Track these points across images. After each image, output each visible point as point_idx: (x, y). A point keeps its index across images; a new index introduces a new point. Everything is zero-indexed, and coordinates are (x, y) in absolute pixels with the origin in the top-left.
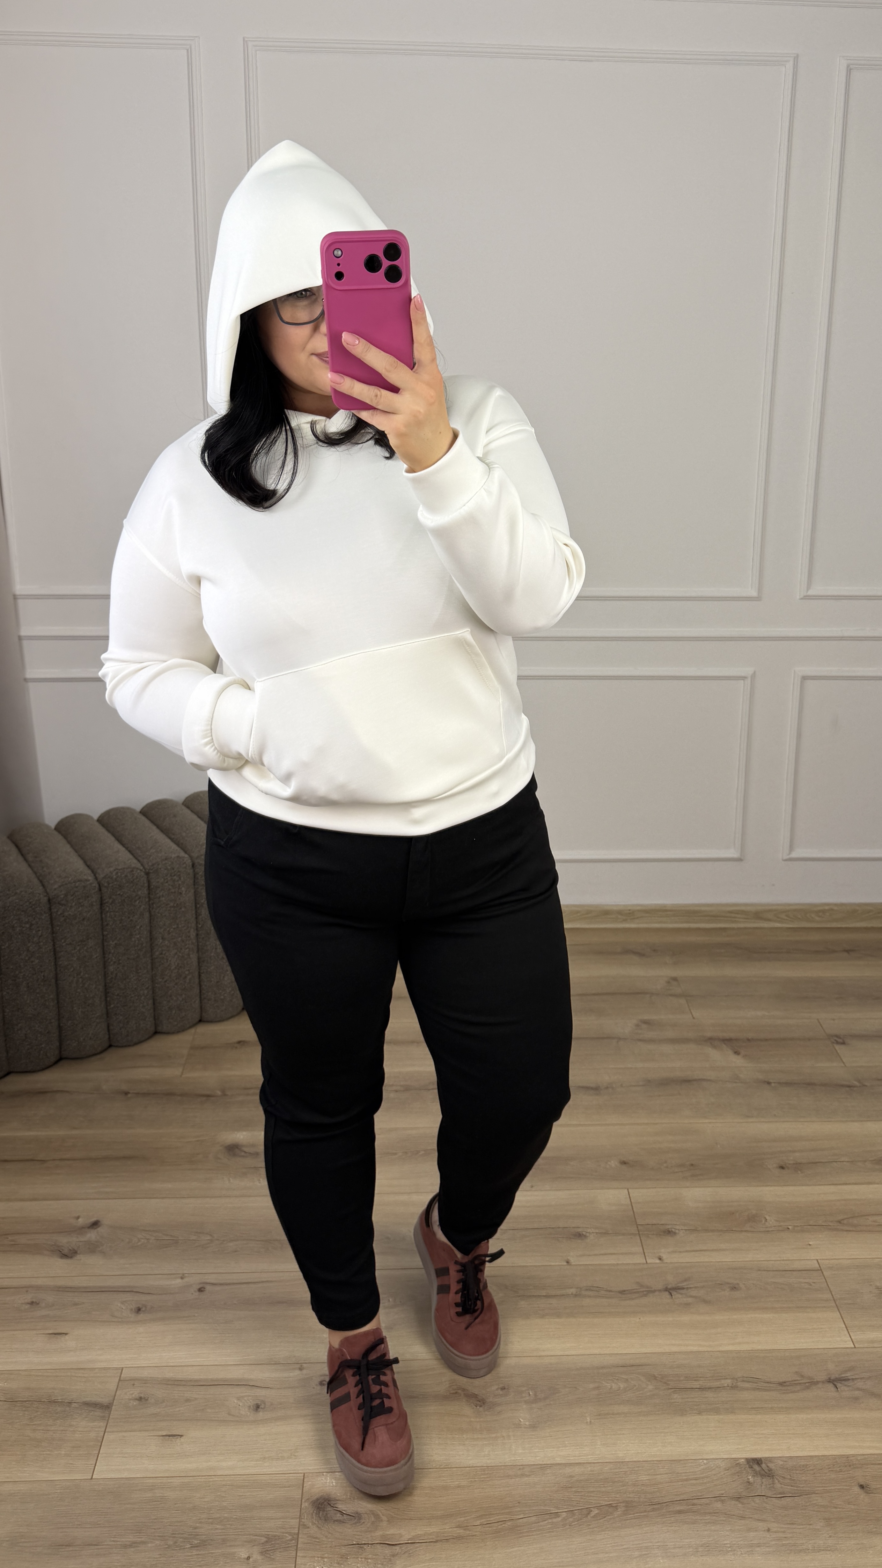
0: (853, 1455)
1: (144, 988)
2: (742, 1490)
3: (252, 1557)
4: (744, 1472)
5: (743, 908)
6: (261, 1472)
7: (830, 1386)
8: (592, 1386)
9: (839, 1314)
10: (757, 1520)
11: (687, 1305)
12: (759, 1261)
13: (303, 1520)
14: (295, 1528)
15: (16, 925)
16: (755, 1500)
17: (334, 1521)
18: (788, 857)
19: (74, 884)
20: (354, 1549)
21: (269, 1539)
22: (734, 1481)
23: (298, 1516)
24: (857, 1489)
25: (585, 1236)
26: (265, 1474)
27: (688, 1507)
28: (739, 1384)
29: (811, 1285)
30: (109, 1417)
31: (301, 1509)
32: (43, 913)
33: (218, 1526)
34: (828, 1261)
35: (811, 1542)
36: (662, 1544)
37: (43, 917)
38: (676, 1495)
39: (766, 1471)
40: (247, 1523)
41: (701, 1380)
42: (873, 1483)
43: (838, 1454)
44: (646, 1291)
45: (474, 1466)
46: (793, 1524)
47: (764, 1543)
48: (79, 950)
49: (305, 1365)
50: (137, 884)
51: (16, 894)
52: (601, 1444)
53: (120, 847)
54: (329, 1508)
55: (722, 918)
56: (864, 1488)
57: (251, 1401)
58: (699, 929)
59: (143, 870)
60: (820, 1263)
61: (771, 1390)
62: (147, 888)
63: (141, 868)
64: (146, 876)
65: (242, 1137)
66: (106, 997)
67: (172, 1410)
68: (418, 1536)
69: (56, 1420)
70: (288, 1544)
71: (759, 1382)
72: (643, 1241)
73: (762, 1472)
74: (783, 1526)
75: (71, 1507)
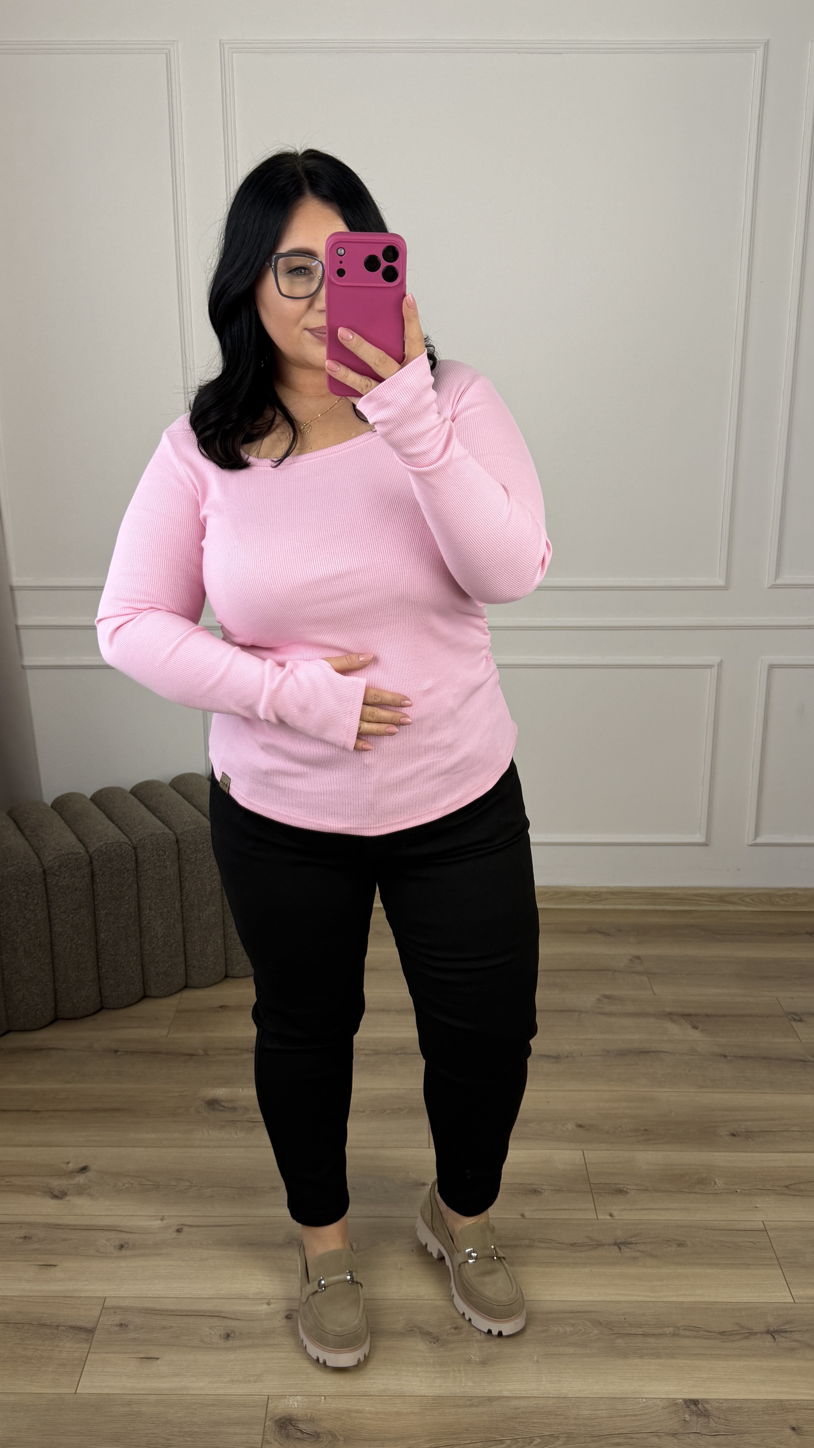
0: (787, 1400)
1: (132, 954)
2: (678, 1427)
4: (682, 1411)
5: (706, 891)
6: (229, 1393)
7: (768, 1337)
8: (540, 1328)
9: (781, 1271)
11: (635, 1258)
12: (707, 1220)
13: (266, 1437)
14: (259, 1443)
15: (13, 894)
16: (690, 1436)
17: (295, 1439)
18: (754, 842)
19: (67, 856)
22: (671, 1419)
23: (262, 1433)
24: (789, 1431)
25: (540, 1193)
26: (233, 1395)
27: (626, 1440)
28: (681, 1331)
29: (755, 1244)
30: (92, 1340)
31: (264, 1426)
32: (38, 882)
33: (189, 1439)
34: (772, 1223)
37: (39, 887)
38: (615, 1429)
39: (702, 1411)
41: (646, 1327)
42: (804, 1426)
43: (773, 1398)
44: (596, 1244)
45: (426, 1395)
48: (73, 918)
49: (272, 1301)
50: (125, 858)
51: (13, 864)
52: (546, 1381)
53: (110, 823)
54: (290, 1427)
55: (687, 901)
56: (795, 1430)
57: (222, 1330)
58: (664, 911)
59: (131, 845)
60: (765, 1225)
61: (712, 1339)
62: (135, 861)
63: (129, 843)
64: (133, 850)
65: (221, 1093)
66: (98, 962)
67: (149, 1336)
69: (44, 1340)
71: (699, 1331)
72: (595, 1199)
73: (698, 1412)
75: (56, 1417)
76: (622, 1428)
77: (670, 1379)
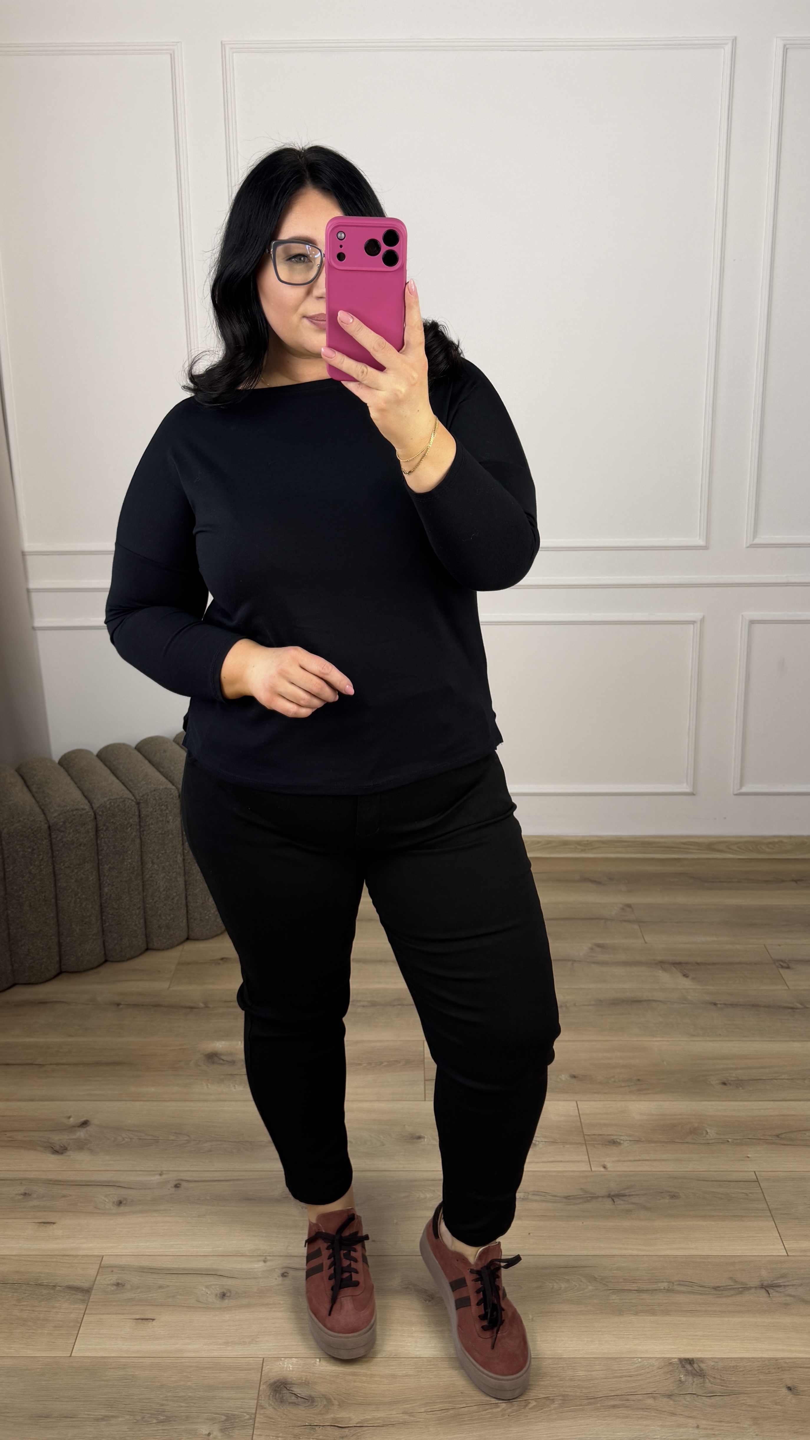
0: (782, 1358)
1: (136, 908)
2: (675, 1388)
3: (212, 1433)
4: (677, 1371)
5: (696, 840)
6: (223, 1355)
7: (763, 1292)
8: (535, 1285)
9: (774, 1223)
10: (687, 1417)
11: (629, 1211)
12: (700, 1171)
13: (260, 1401)
14: (253, 1408)
15: (19, 850)
16: (686, 1397)
17: (290, 1403)
18: (739, 792)
19: (71, 812)
20: (307, 1430)
21: (229, 1418)
22: (667, 1379)
23: (256, 1398)
24: (784, 1391)
26: (228, 1358)
27: (621, 1402)
28: (675, 1287)
30: (88, 1301)
31: (259, 1390)
32: (44, 838)
33: (182, 1404)
34: (765, 1173)
36: (596, 1437)
37: (44, 843)
38: (612, 1390)
39: (698, 1370)
40: (209, 1402)
41: (640, 1283)
42: (800, 1385)
43: (767, 1357)
44: (590, 1197)
46: (721, 1422)
48: (77, 873)
49: (269, 1258)
50: (128, 813)
51: (19, 821)
52: (541, 1340)
53: (114, 778)
54: (285, 1391)
55: (676, 849)
56: (791, 1390)
57: (218, 1289)
58: (653, 859)
59: (135, 800)
60: (757, 1175)
61: (707, 1294)
62: (138, 816)
63: (133, 798)
64: (137, 806)
65: (221, 1046)
66: (102, 916)
67: (146, 1296)
68: (366, 1420)
69: (41, 1301)
70: (246, 1423)
71: (693, 1286)
72: (589, 1150)
73: (694, 1372)
74: (712, 1423)
75: (50, 1382)
76: (618, 1389)
77: (665, 1337)
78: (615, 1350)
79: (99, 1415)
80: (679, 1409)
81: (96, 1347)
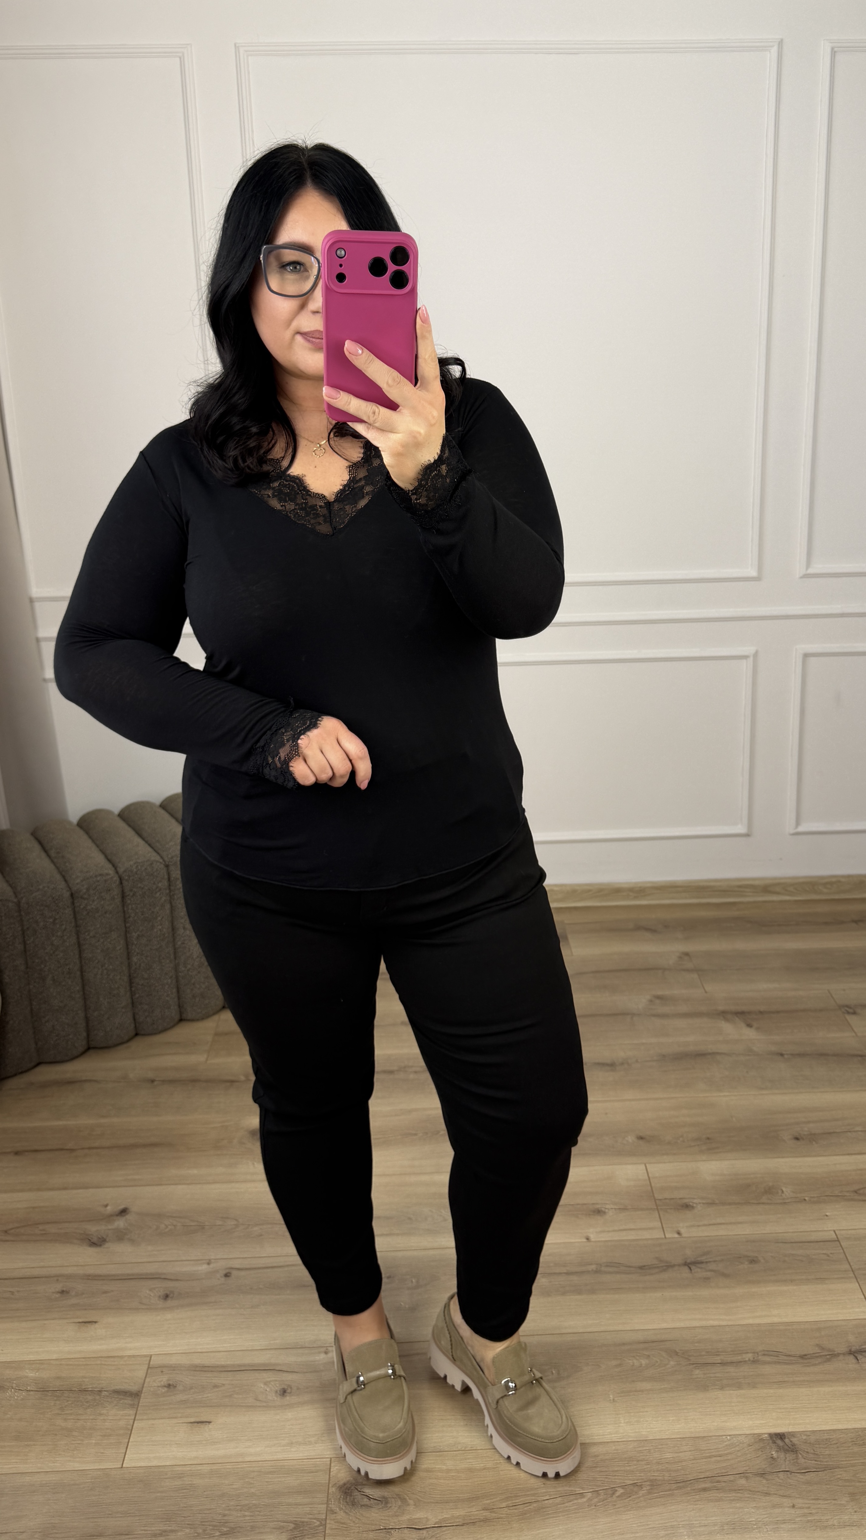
1: (167, 977)
2: (766, 1466)
4: (768, 1447)
5: (752, 882)
6: (288, 1457)
7: (851, 1358)
8: (614, 1363)
9: (858, 1285)
10: (782, 1496)
11: (707, 1279)
12: (778, 1233)
13: (330, 1506)
14: (322, 1514)
15: (40, 920)
16: (779, 1475)
17: (361, 1506)
18: (795, 831)
19: (95, 878)
20: (381, 1535)
21: (297, 1525)
22: (758, 1457)
23: (326, 1502)
25: (604, 1213)
26: (292, 1460)
27: (712, 1484)
28: (760, 1357)
29: (828, 1256)
30: (138, 1405)
31: (328, 1494)
32: (66, 907)
33: (247, 1513)
34: (845, 1232)
35: (836, 1518)
36: (688, 1523)
37: (66, 912)
38: (700, 1472)
39: (789, 1446)
40: (275, 1509)
41: (723, 1355)
44: (666, 1266)
46: (818, 1499)
47: (789, 1520)
48: (103, 942)
50: (156, 876)
51: (39, 890)
52: (624, 1422)
53: (140, 841)
54: (356, 1493)
55: (731, 893)
57: (277, 1385)
58: (708, 904)
59: (162, 862)
60: (837, 1234)
61: (793, 1364)
62: (166, 879)
63: (160, 859)
64: (164, 868)
66: (131, 987)
67: (200, 1397)
68: (444, 1520)
69: (86, 1409)
70: (317, 1530)
71: (780, 1356)
72: (661, 1216)
73: (786, 1447)
74: (809, 1502)
75: (101, 1497)
76: (709, 1470)
77: (754, 1412)
78: (702, 1428)
79: (156, 1530)
80: (773, 1488)
81: (149, 1455)
